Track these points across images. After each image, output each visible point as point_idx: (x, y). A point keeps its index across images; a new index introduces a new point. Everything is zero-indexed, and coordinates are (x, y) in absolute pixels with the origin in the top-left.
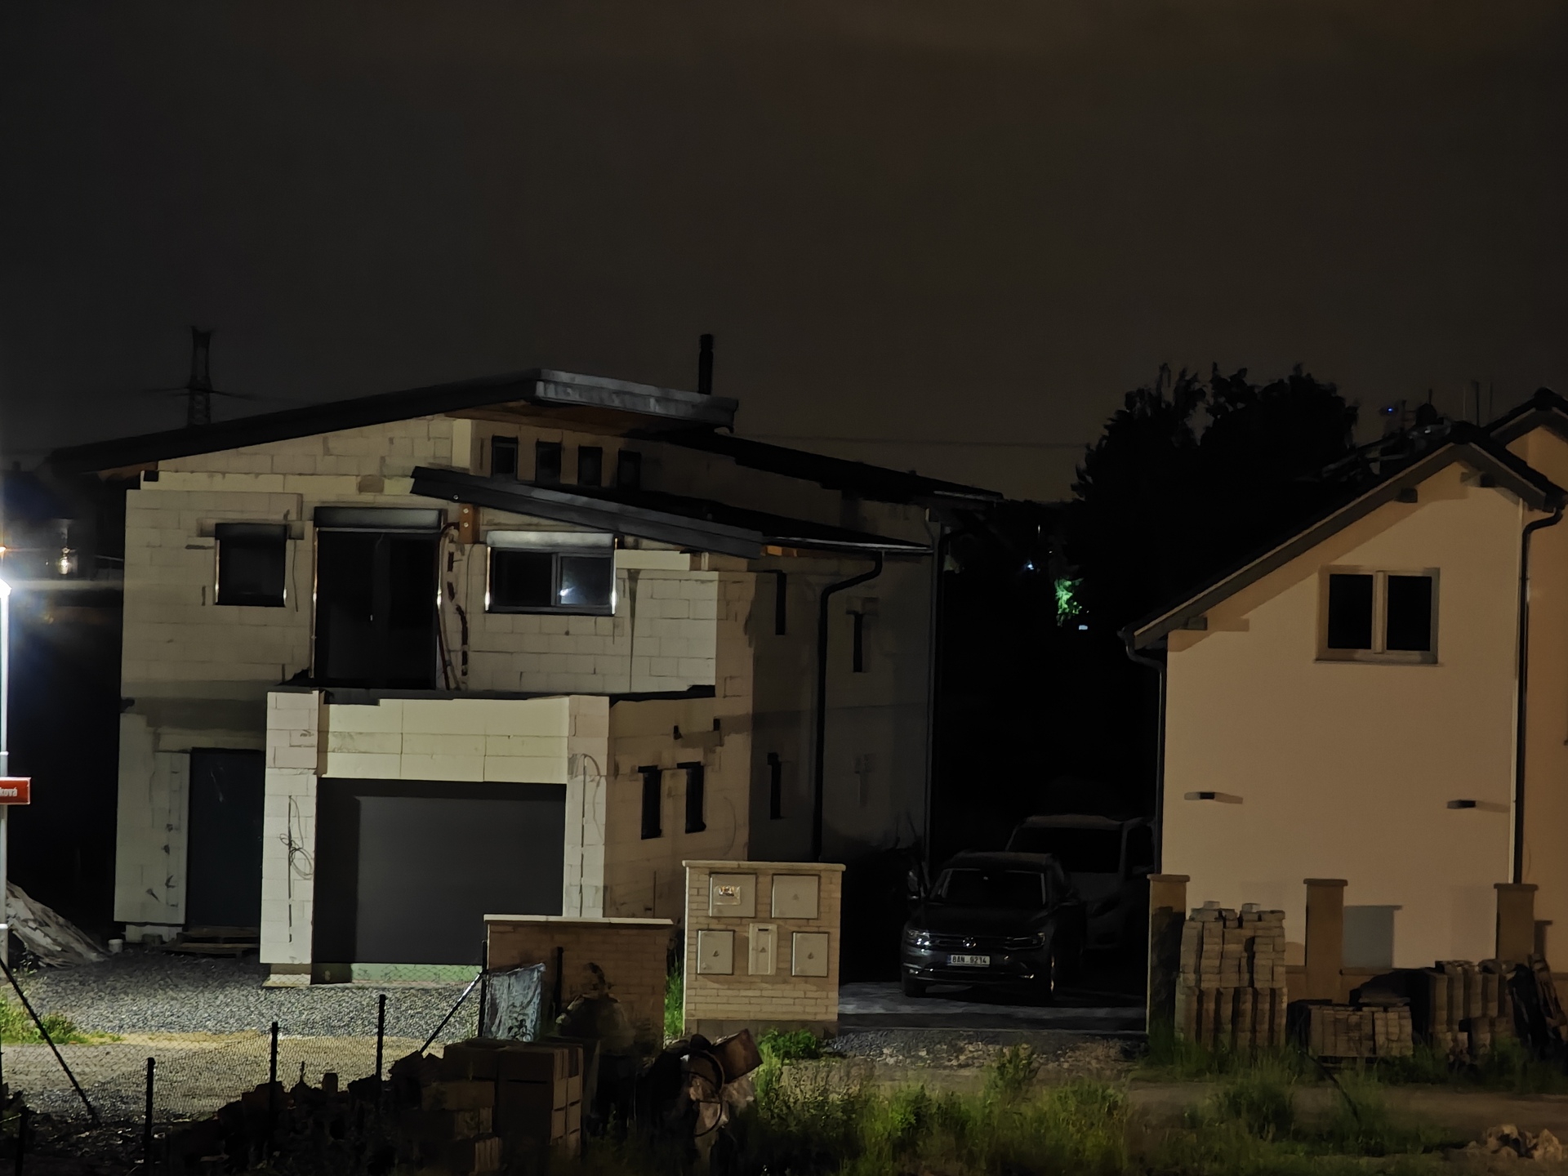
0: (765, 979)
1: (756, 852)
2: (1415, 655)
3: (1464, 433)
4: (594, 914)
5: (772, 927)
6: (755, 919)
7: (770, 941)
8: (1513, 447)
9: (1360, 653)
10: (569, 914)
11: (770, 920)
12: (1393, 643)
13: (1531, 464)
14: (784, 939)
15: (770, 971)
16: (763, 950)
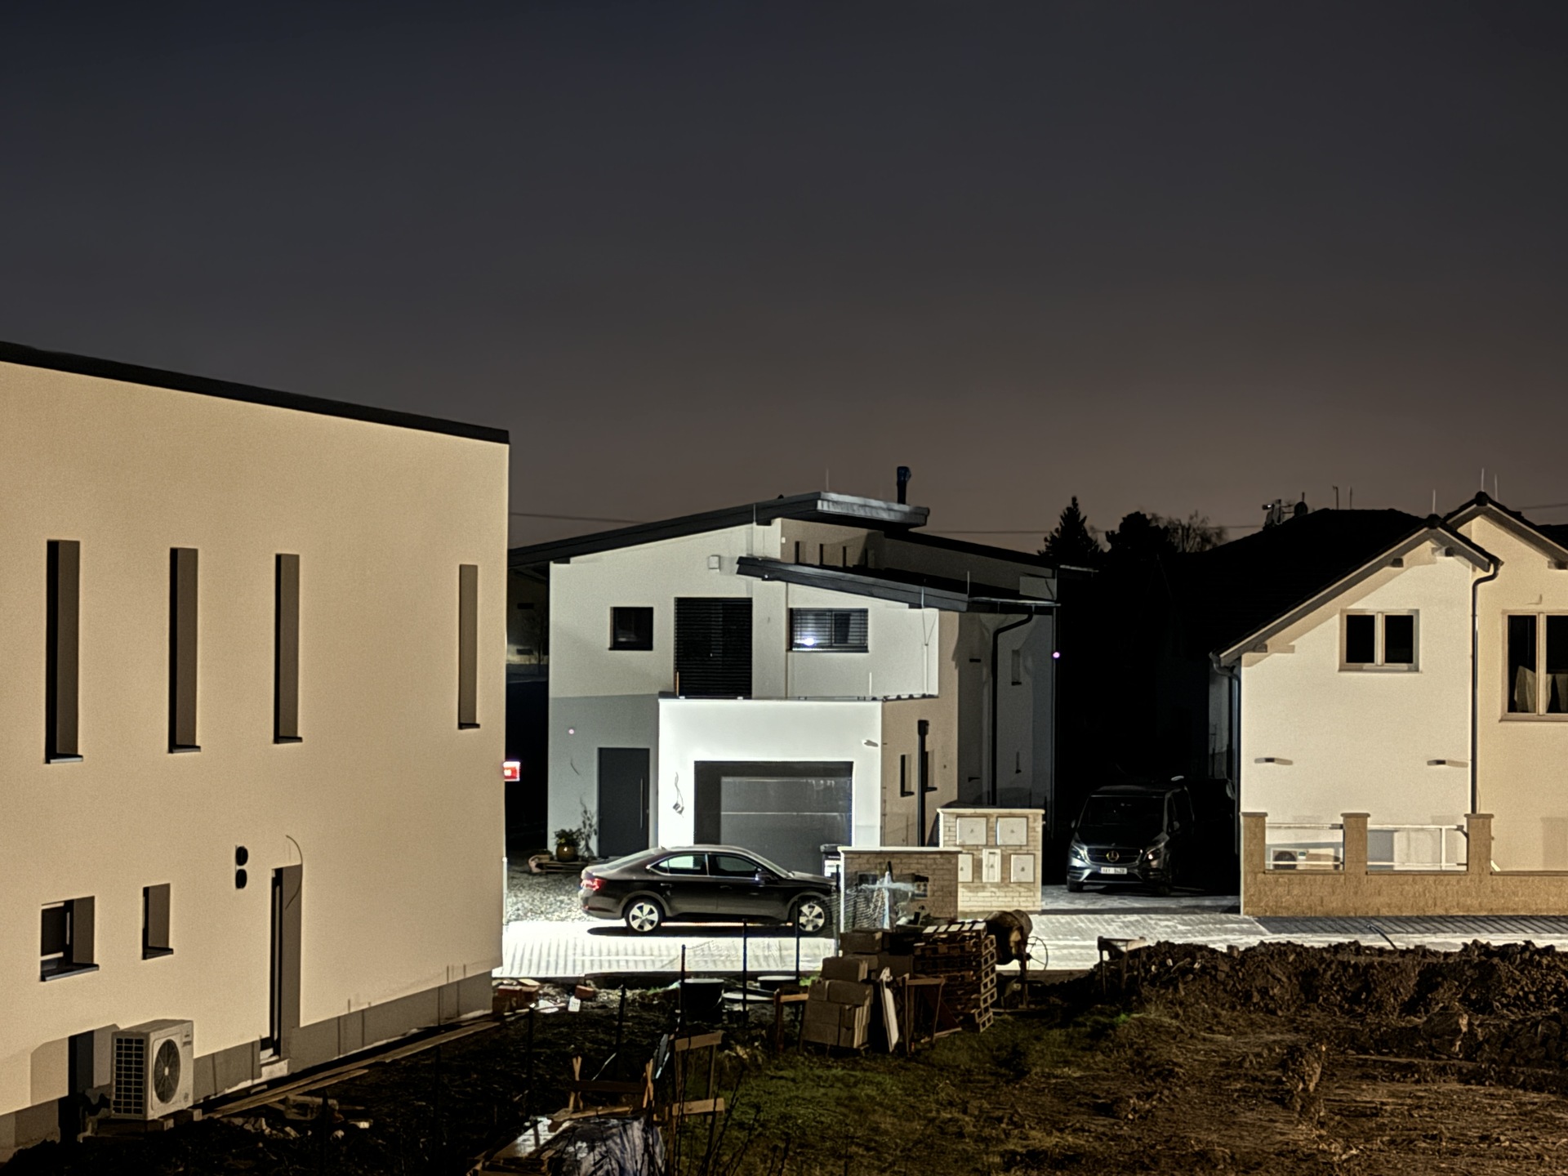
0: (994, 885)
2: (1404, 666)
3: (1433, 521)
5: (998, 851)
6: (987, 846)
7: (997, 860)
8: (1461, 530)
9: (1367, 665)
11: (996, 846)
12: (1389, 658)
13: (1474, 540)
14: (1006, 860)
15: (997, 879)
16: (992, 866)
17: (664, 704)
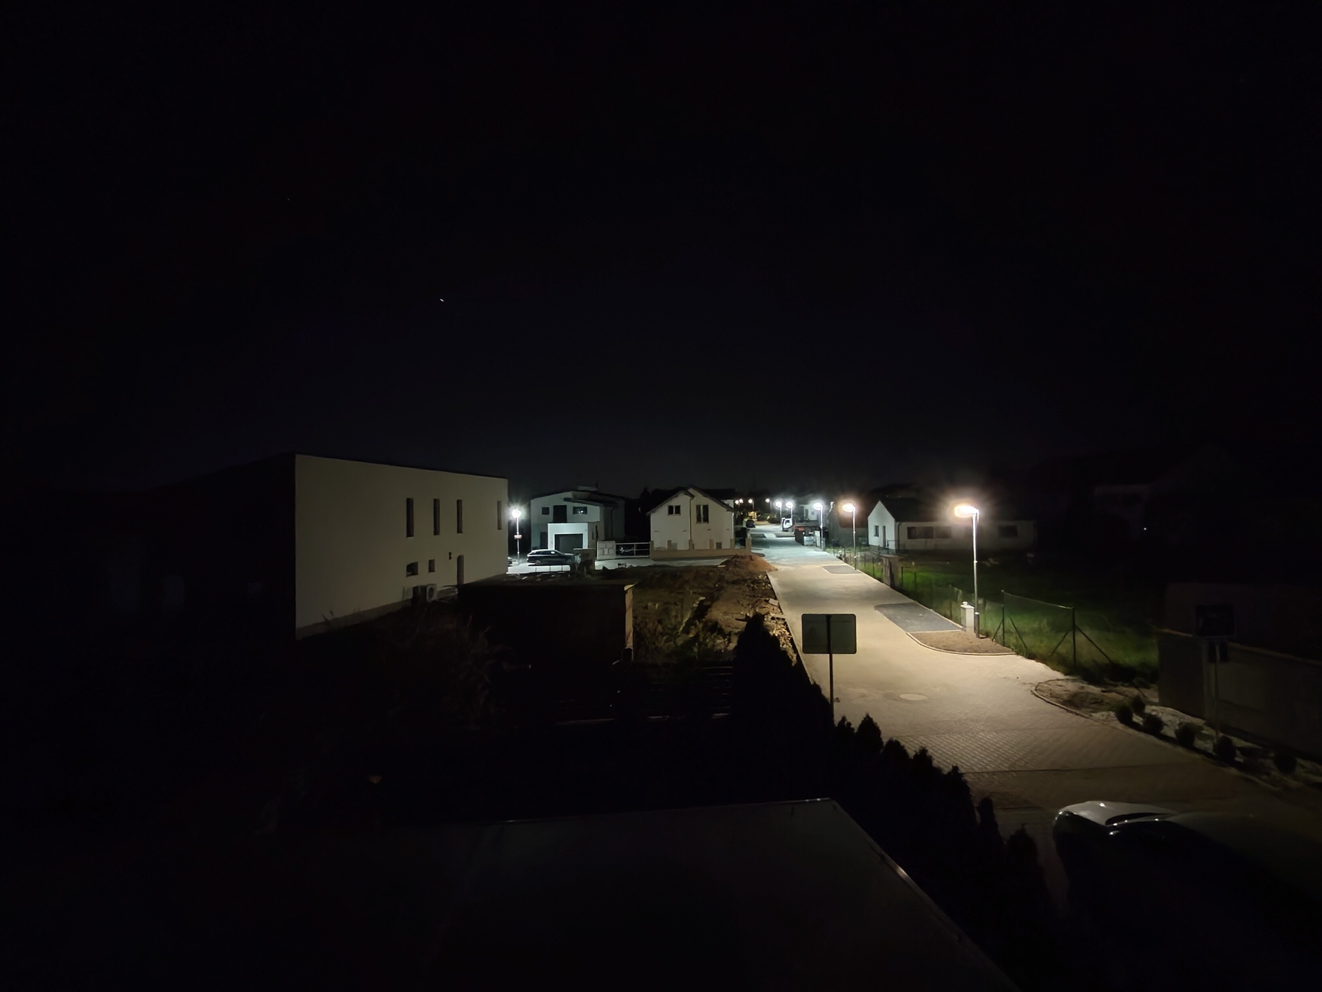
1: (606, 540)
2: (678, 514)
3: (683, 489)
4: (587, 548)
8: (688, 491)
9: (672, 514)
10: (584, 548)
13: (690, 493)
17: (549, 525)
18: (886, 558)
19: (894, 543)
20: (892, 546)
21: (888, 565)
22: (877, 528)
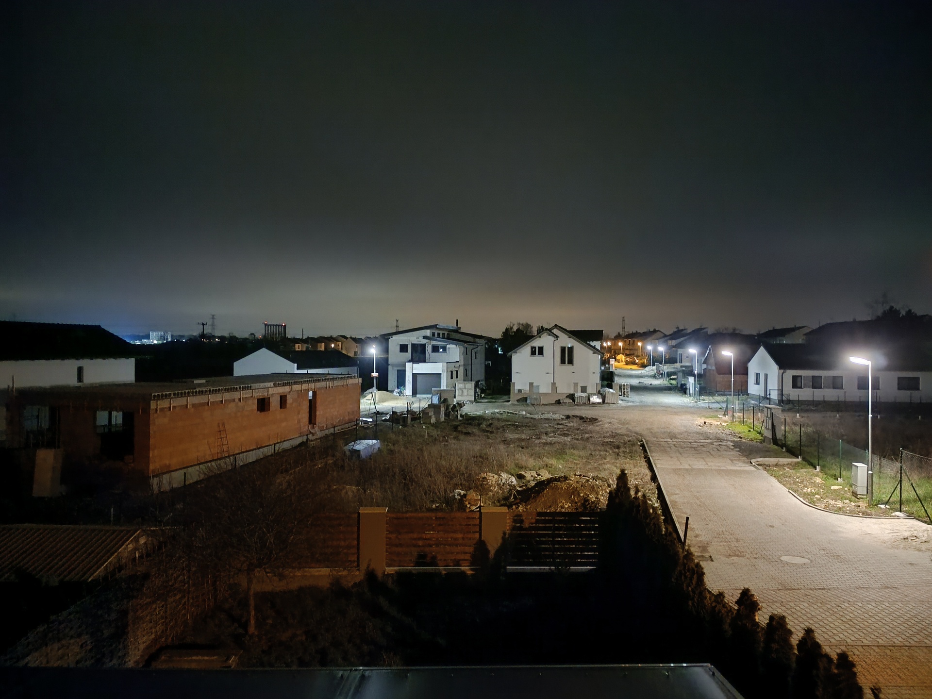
1: (464, 380)
2: (541, 356)
3: (547, 329)
4: (445, 389)
6: (464, 388)
7: (466, 391)
8: (552, 331)
9: (535, 356)
10: (442, 388)
11: (466, 388)
12: (539, 354)
13: (555, 333)
14: (468, 391)
15: (466, 394)
17: (407, 364)
18: (768, 408)
19: (776, 392)
20: (774, 396)
21: (769, 415)
22: (758, 375)
